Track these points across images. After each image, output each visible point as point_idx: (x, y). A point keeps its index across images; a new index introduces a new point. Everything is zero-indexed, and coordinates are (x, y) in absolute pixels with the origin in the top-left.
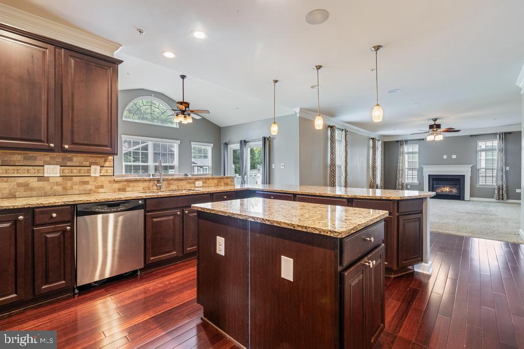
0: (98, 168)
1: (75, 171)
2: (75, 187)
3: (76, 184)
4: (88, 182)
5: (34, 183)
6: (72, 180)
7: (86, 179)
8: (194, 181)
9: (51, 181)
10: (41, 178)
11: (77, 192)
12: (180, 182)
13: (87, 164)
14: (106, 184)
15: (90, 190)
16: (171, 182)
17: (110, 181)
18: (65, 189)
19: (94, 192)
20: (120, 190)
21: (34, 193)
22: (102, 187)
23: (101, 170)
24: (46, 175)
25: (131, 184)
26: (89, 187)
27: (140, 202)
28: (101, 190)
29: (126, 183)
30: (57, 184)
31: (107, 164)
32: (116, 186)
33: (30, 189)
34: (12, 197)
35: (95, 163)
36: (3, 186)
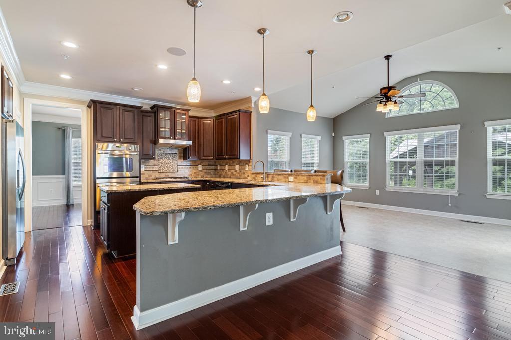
2: (242, 175)
4: (245, 173)
5: (234, 173)
6: (241, 172)
7: (244, 171)
8: (288, 176)
10: (235, 171)
12: (279, 176)
13: (244, 164)
14: (250, 175)
15: (245, 177)
16: (274, 175)
17: (251, 173)
18: (239, 175)
20: (254, 178)
21: (234, 177)
22: (248, 176)
23: (248, 167)
24: (236, 169)
25: (258, 176)
26: (245, 175)
27: (229, 184)
28: (248, 178)
30: (238, 173)
31: (250, 164)
32: (253, 176)
33: (233, 175)
34: (230, 178)
35: (246, 164)
36: (229, 173)
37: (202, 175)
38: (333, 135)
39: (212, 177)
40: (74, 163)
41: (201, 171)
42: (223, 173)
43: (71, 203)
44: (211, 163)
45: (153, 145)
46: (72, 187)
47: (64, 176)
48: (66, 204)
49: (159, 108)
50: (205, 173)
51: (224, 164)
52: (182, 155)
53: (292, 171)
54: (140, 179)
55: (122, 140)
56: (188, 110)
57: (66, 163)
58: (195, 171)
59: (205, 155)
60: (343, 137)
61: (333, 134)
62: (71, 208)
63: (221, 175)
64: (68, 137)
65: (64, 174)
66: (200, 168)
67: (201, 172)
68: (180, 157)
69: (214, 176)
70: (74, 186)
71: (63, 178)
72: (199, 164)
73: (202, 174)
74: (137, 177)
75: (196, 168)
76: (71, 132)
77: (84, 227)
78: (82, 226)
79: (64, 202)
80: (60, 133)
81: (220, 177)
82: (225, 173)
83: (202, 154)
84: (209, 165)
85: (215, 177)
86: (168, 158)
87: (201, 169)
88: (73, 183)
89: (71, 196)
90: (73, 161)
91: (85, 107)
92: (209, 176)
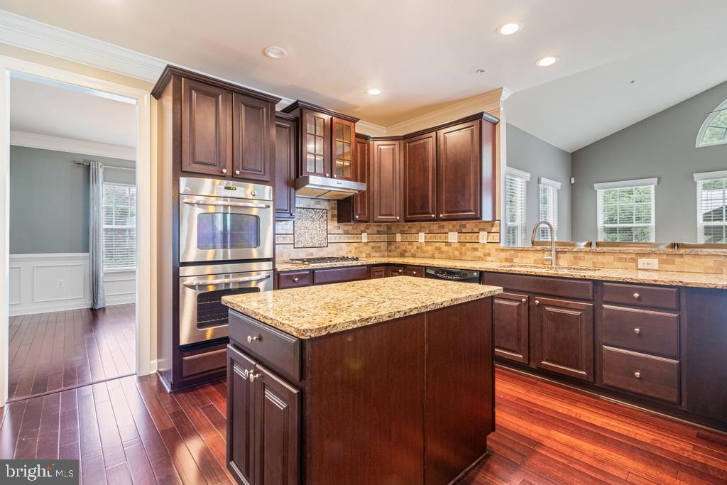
0: (486, 233)
1: (468, 237)
2: (468, 253)
3: (467, 250)
4: (477, 248)
5: (444, 248)
6: (465, 246)
7: (476, 245)
8: (634, 256)
9: (453, 246)
10: (448, 244)
11: (469, 258)
12: (600, 257)
13: (476, 230)
14: (493, 252)
15: (480, 257)
16: (580, 255)
17: (496, 249)
18: (461, 253)
19: (483, 260)
20: (506, 260)
21: (444, 256)
22: (489, 255)
23: (488, 236)
24: (449, 241)
25: (519, 254)
26: (479, 254)
27: (475, 274)
28: (488, 258)
29: (513, 252)
30: (457, 249)
31: (494, 230)
32: (503, 255)
33: (441, 252)
34: (433, 257)
35: (483, 230)
36: (429, 248)
37: (367, 252)
38: (573, 181)
39: (383, 256)
40: (107, 230)
41: (366, 244)
42: (412, 248)
43: (100, 305)
44: (381, 229)
45: (293, 190)
46: (101, 275)
47: (87, 254)
48: (89, 307)
49: (304, 110)
50: (373, 248)
51: (414, 231)
52: (336, 212)
53: (590, 244)
54: (274, 265)
55: (238, 172)
56: (355, 120)
57: (91, 229)
58: (356, 245)
59: (382, 213)
60: (595, 185)
61: (573, 179)
62: (100, 314)
63: (405, 251)
64: (96, 179)
65: (87, 250)
66: (365, 238)
67: (366, 247)
68: (333, 216)
69: (386, 254)
70: (105, 273)
71: (84, 258)
72: (362, 232)
73: (367, 249)
74: (268, 260)
75: (358, 238)
76: (101, 171)
77: (142, 379)
78: (135, 377)
79: (85, 304)
80: (80, 172)
81: (402, 255)
82: (418, 248)
83: (377, 212)
84: (379, 233)
85: (388, 256)
86: (311, 217)
87: (366, 241)
88: (105, 267)
89: (100, 291)
90: (105, 226)
91: (147, 96)
92: (378, 254)
